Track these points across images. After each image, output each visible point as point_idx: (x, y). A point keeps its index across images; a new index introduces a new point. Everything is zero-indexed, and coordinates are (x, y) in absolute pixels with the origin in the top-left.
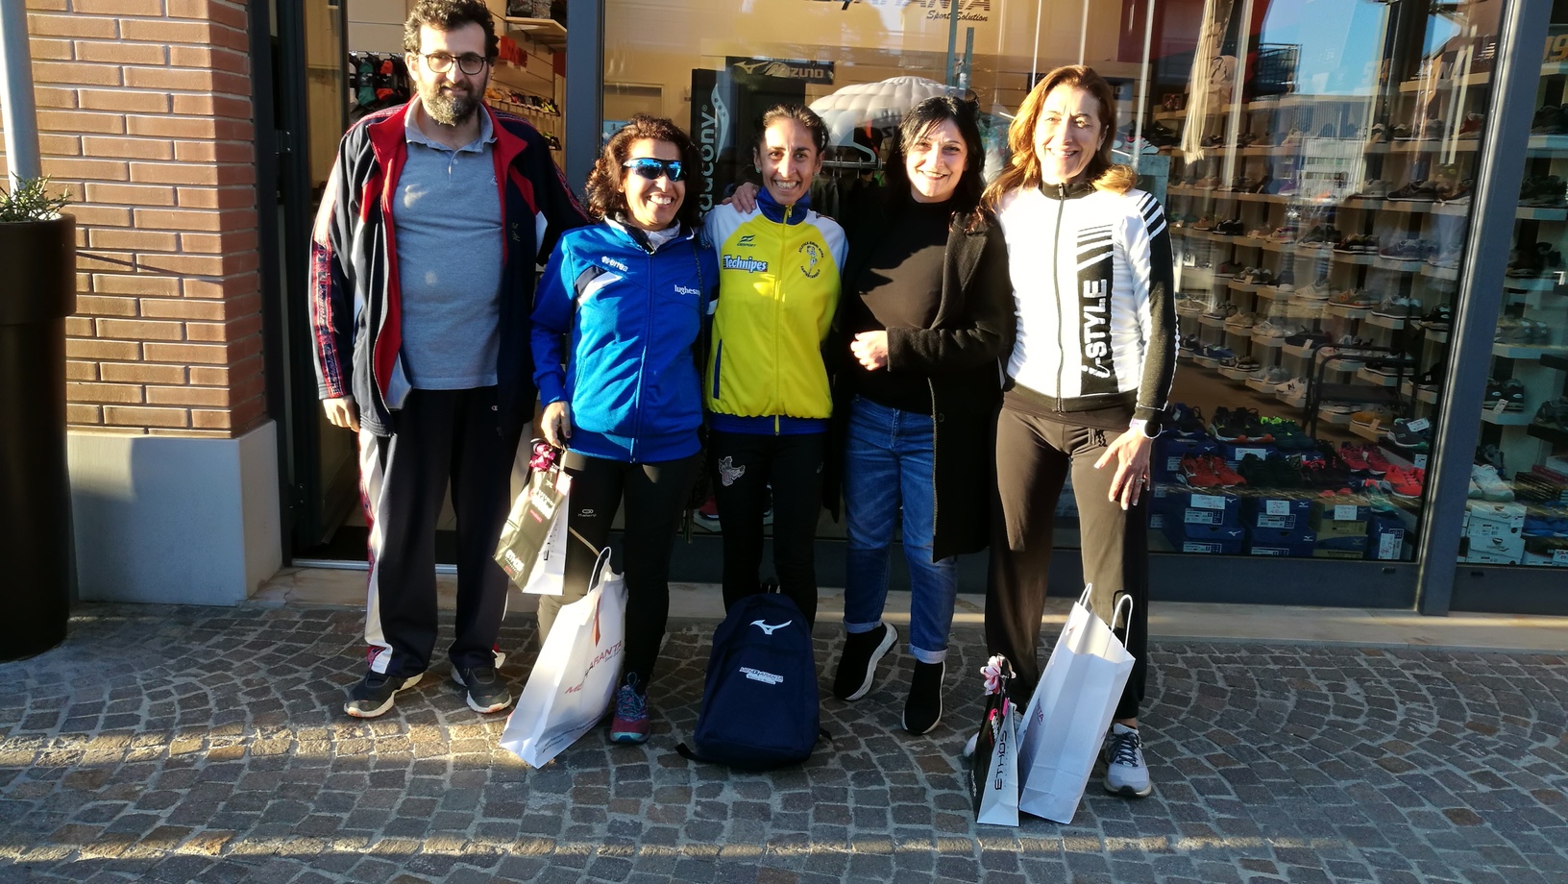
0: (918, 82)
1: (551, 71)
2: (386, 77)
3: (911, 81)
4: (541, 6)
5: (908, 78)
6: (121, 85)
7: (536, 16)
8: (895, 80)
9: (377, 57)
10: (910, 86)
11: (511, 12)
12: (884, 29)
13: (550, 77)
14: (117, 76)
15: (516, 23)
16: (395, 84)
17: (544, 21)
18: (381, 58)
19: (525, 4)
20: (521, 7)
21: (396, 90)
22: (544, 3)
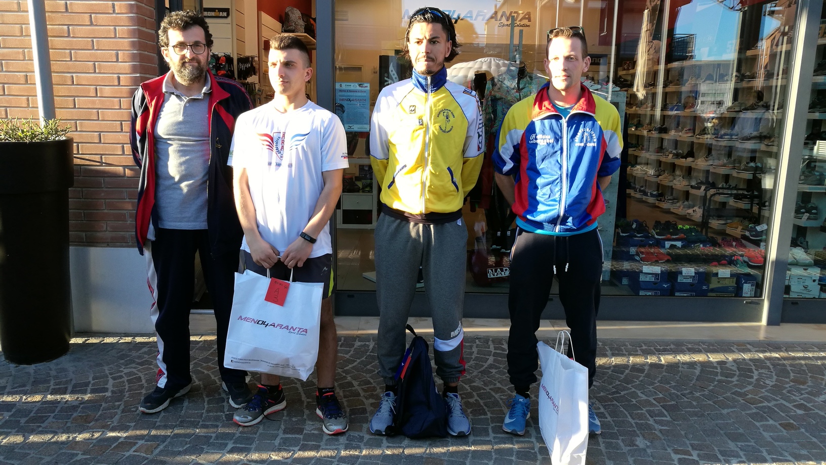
0: (494, 60)
2: (223, 65)
3: (491, 59)
4: (299, 27)
5: (489, 58)
6: (95, 72)
7: (297, 32)
8: (482, 59)
9: (217, 55)
10: (490, 62)
12: (476, 34)
14: (93, 68)
16: (227, 68)
17: (301, 34)
18: (219, 56)
19: (291, 26)
20: (289, 28)
21: (227, 72)
22: (301, 25)
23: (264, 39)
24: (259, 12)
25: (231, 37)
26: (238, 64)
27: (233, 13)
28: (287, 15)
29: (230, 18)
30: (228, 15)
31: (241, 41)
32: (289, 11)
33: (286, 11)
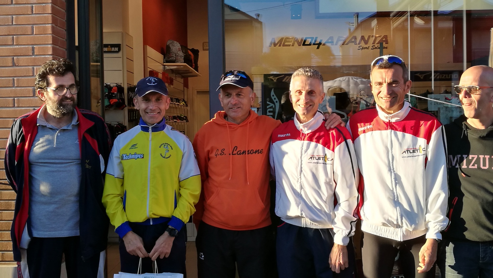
0: (352, 79)
1: (183, 86)
2: (114, 94)
4: (179, 57)
5: (347, 77)
7: (177, 62)
9: (109, 85)
10: (349, 81)
11: (166, 61)
13: (182, 89)
15: (168, 66)
16: (119, 97)
17: (181, 64)
18: (112, 85)
19: (172, 57)
20: (170, 59)
21: (119, 100)
22: (181, 56)
23: (149, 70)
24: (145, 46)
25: (122, 69)
26: (128, 92)
27: (124, 48)
28: (168, 48)
29: (121, 53)
30: (119, 50)
31: (131, 72)
32: (170, 44)
33: (168, 44)
